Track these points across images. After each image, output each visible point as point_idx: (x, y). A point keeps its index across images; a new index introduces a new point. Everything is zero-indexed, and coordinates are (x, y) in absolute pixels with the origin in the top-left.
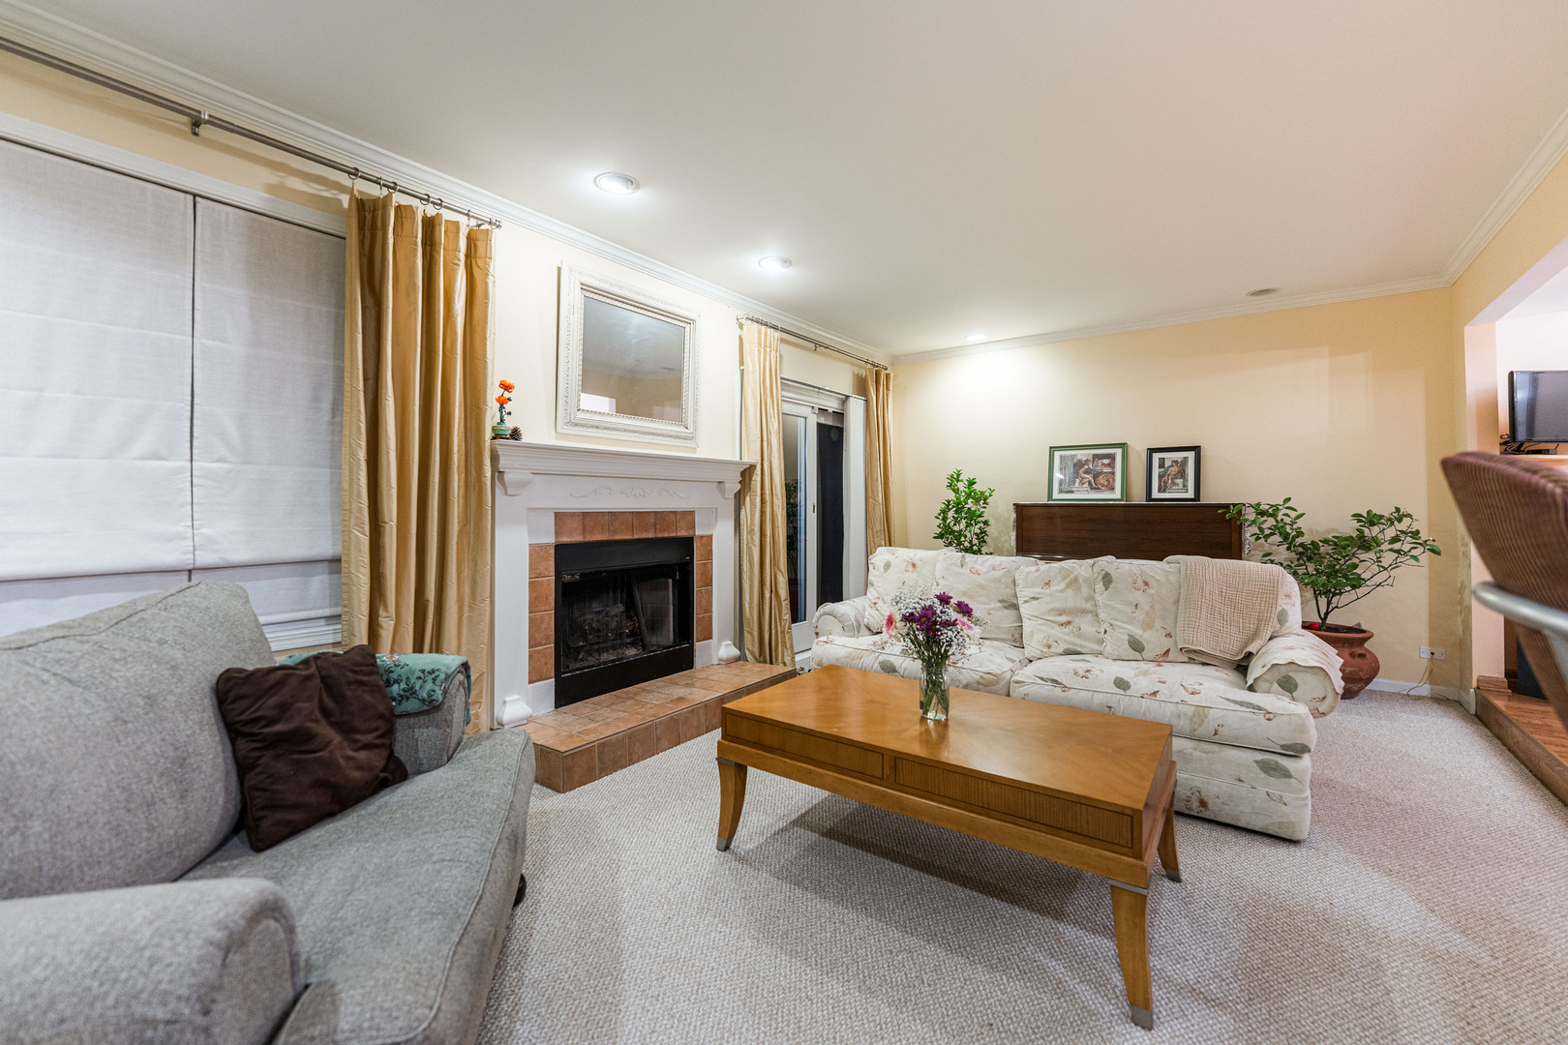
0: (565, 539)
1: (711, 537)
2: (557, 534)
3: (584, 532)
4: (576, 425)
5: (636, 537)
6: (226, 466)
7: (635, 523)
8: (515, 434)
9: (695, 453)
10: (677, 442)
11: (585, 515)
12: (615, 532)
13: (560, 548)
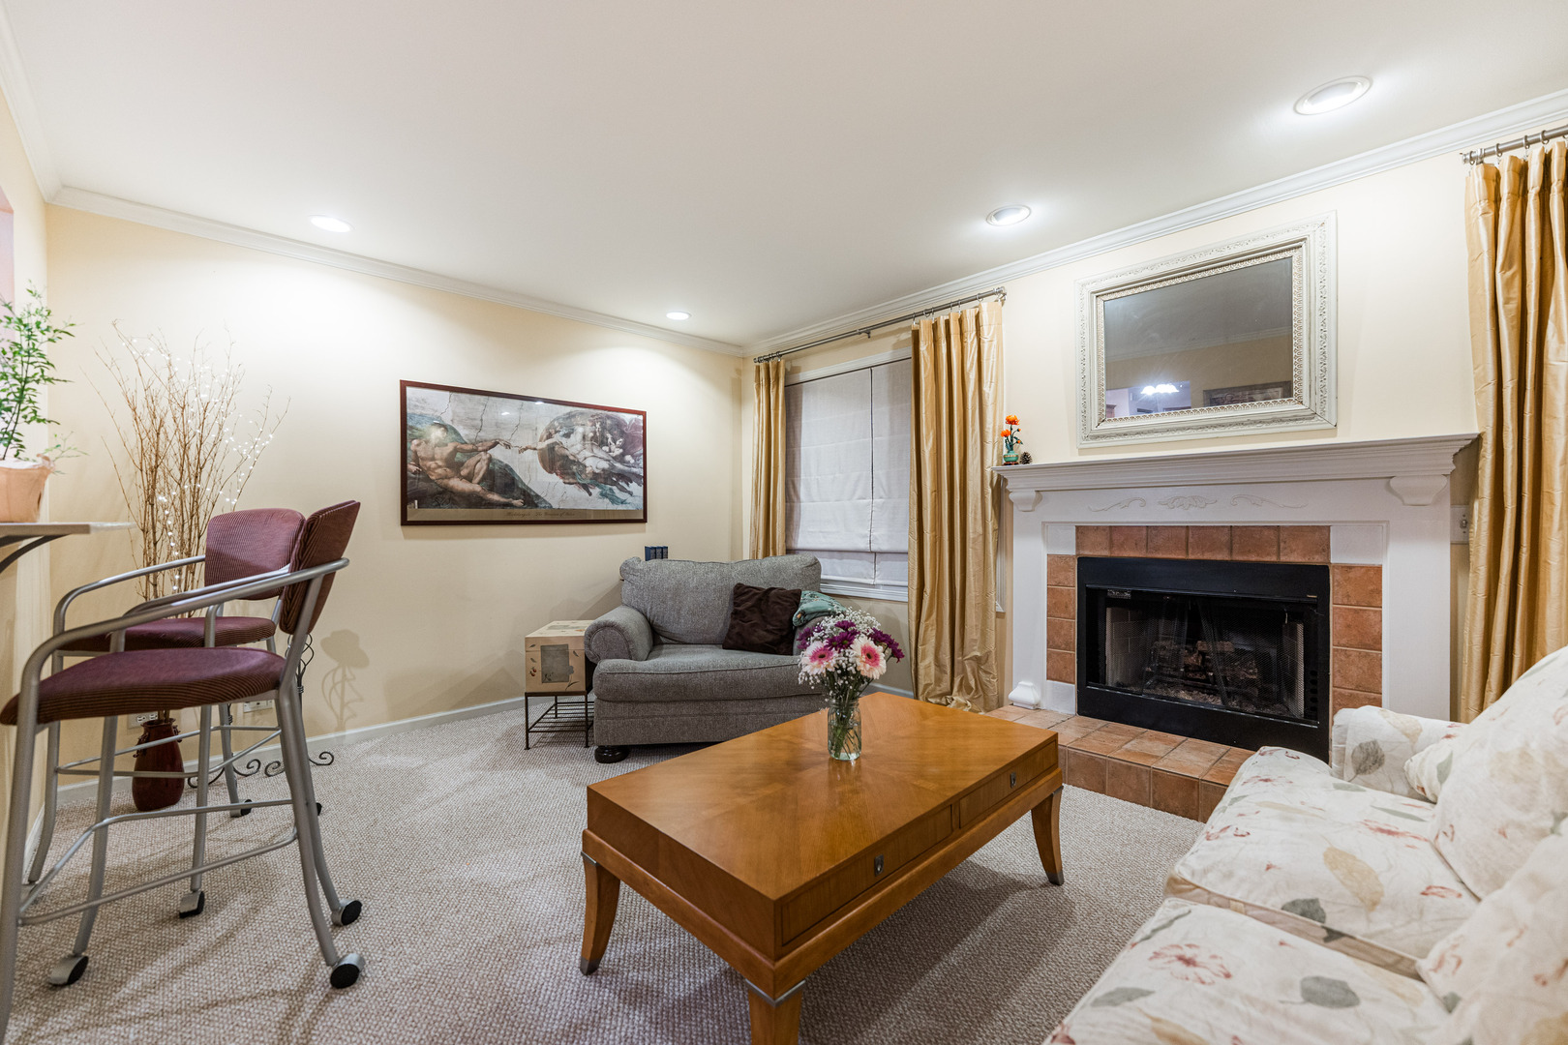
0: (1087, 553)
1: (1378, 570)
2: (1078, 546)
3: (1111, 545)
4: (1097, 437)
5: (1191, 557)
6: (882, 500)
7: (1191, 540)
8: (1026, 458)
9: (1335, 436)
10: (1292, 426)
11: (1113, 529)
12: (1157, 550)
13: (1083, 562)
